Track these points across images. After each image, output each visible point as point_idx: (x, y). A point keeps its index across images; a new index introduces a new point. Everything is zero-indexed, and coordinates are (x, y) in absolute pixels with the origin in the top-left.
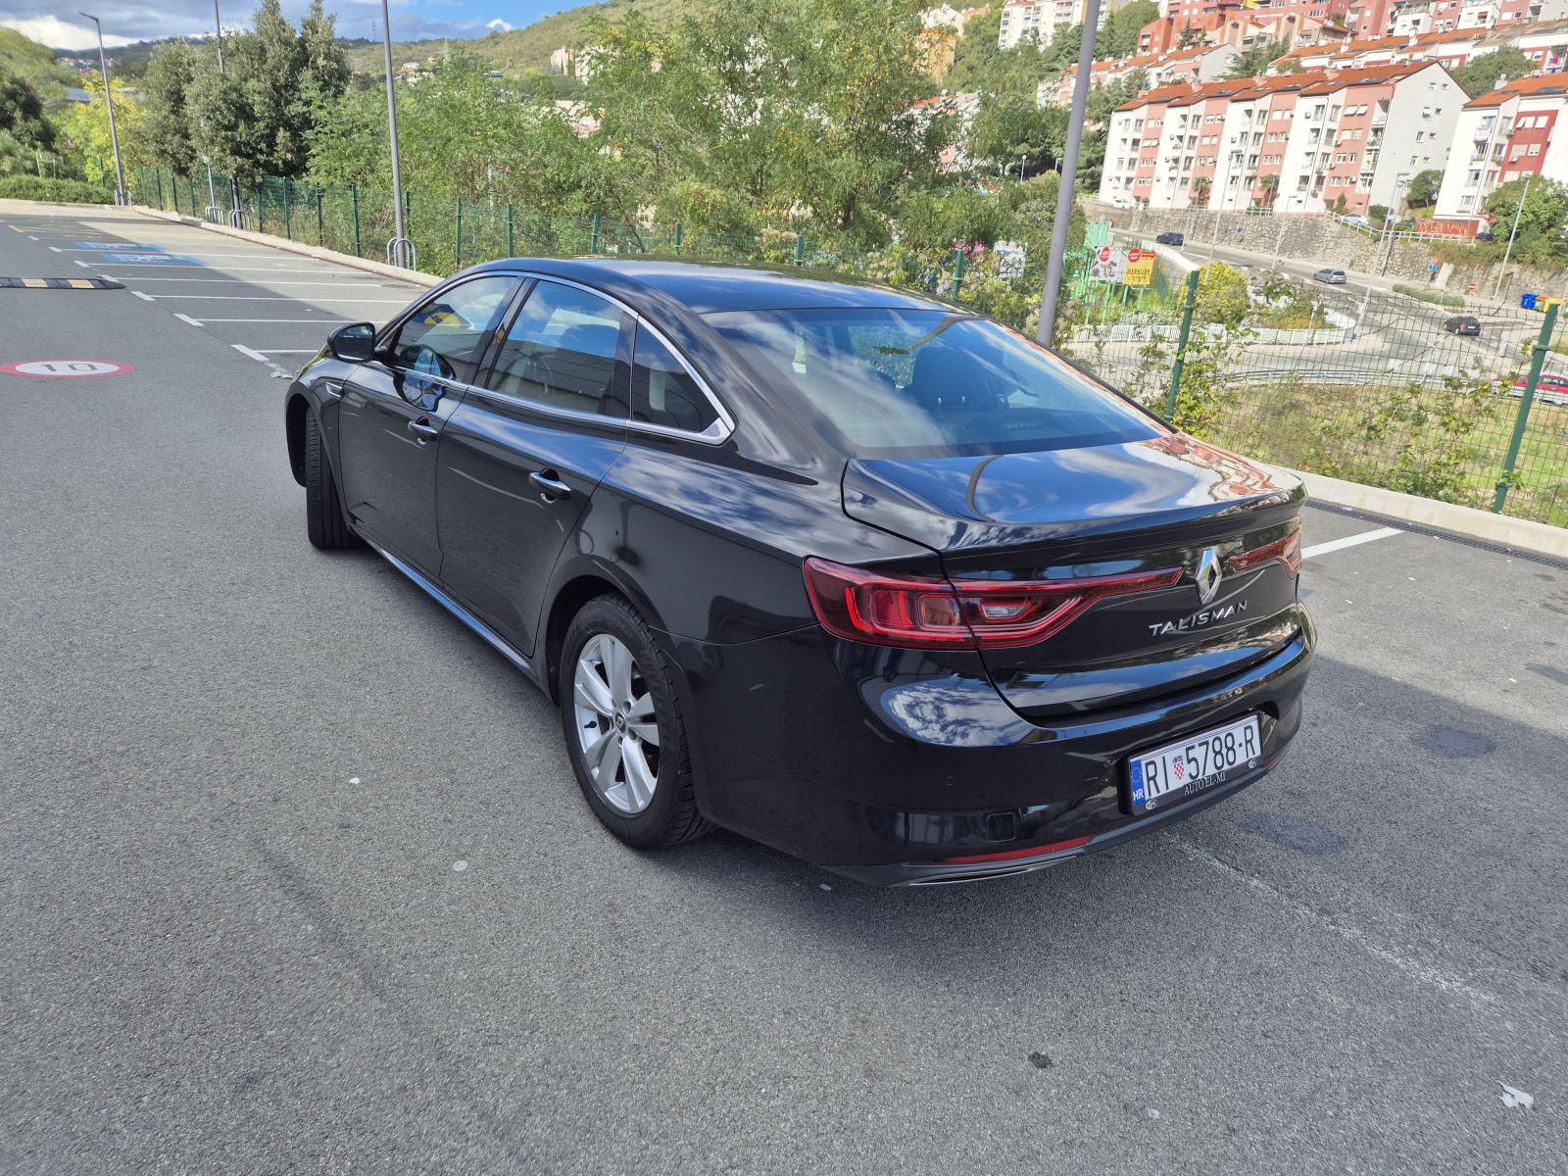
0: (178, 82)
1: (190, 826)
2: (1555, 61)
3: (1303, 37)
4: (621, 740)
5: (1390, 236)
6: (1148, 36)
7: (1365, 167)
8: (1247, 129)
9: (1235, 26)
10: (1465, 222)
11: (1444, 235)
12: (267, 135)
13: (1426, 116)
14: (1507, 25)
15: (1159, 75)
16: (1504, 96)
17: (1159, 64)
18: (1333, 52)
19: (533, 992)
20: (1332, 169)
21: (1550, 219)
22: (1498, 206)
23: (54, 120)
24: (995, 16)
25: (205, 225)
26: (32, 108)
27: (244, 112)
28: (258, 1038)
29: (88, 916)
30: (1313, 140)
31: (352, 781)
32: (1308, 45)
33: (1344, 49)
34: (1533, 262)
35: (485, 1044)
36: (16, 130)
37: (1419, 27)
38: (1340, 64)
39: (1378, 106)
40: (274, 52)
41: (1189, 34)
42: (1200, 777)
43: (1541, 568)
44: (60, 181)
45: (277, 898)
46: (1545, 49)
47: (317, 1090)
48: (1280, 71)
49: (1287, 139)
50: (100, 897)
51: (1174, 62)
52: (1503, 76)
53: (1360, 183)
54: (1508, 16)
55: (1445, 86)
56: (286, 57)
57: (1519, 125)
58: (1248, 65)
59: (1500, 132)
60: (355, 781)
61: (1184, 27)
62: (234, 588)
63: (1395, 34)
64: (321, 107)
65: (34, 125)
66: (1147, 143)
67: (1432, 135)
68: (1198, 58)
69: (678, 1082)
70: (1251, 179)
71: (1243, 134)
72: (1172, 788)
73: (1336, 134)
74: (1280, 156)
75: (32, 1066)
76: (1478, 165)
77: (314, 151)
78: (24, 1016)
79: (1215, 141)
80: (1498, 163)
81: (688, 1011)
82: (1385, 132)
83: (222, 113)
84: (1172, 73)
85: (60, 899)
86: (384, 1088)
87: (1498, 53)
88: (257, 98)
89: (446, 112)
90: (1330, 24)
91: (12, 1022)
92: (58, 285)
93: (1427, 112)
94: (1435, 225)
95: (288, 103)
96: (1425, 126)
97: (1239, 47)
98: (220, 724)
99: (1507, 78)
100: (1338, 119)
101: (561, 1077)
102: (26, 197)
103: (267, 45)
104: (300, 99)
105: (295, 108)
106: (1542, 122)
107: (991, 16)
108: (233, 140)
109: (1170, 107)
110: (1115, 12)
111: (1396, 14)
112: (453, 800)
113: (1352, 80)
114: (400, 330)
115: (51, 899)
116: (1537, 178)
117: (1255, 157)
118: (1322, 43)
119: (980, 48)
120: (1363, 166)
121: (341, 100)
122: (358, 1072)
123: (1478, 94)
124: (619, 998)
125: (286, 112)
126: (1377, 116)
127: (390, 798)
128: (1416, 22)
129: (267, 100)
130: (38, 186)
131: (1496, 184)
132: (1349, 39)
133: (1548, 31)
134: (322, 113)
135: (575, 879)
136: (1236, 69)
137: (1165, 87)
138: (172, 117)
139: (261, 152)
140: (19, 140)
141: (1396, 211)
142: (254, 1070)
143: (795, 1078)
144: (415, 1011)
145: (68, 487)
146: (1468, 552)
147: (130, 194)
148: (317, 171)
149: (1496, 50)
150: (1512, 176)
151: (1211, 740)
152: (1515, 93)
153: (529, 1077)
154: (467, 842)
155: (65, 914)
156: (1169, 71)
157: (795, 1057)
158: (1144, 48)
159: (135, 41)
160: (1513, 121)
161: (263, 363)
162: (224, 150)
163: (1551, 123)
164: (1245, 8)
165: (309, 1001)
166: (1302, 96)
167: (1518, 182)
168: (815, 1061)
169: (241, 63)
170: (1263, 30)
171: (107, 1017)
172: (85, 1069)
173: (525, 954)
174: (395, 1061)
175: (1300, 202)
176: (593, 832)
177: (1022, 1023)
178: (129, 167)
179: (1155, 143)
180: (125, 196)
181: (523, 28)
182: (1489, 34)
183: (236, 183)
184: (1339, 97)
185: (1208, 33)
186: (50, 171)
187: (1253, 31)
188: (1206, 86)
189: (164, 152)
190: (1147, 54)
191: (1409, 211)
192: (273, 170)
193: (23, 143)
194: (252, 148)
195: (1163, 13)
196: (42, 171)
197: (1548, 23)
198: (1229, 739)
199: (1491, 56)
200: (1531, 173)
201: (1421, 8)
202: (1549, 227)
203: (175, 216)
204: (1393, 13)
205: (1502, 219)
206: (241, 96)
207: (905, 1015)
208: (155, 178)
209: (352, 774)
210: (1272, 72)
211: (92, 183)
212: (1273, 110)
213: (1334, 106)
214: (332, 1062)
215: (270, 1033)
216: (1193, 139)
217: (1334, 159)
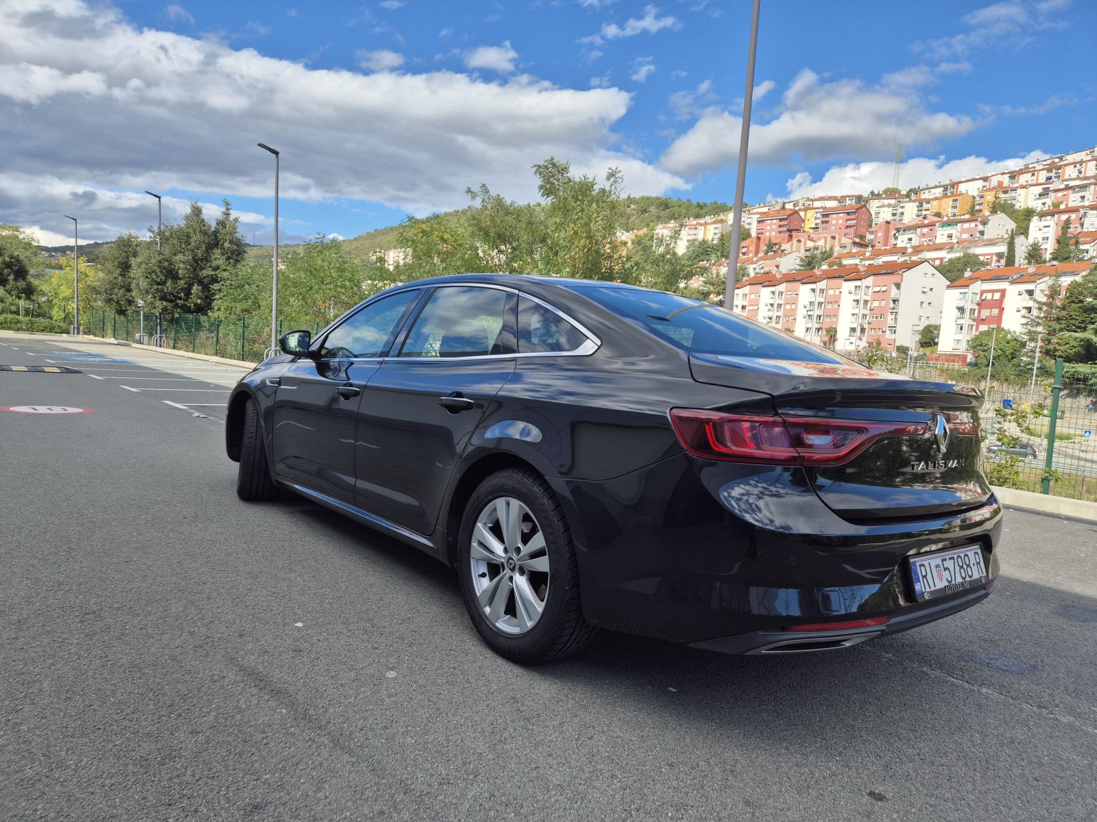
0: (127, 257)
1: (177, 650)
2: (998, 261)
3: (841, 248)
4: (511, 579)
5: (912, 366)
6: (746, 247)
7: (890, 322)
8: (813, 300)
9: (799, 241)
10: (958, 355)
11: (946, 363)
12: (186, 289)
13: (924, 292)
14: (965, 241)
15: (755, 269)
16: (972, 281)
17: (753, 263)
18: (861, 256)
19: (469, 751)
20: (869, 323)
21: (1012, 354)
22: (978, 345)
23: (35, 282)
24: (650, 235)
25: (134, 345)
26: (21, 273)
27: (172, 274)
28: (257, 780)
29: (106, 703)
30: (855, 306)
31: (297, 625)
32: (845, 252)
33: (868, 254)
34: (1006, 380)
35: (440, 784)
36: (8, 287)
37: (912, 242)
38: (867, 263)
39: (893, 286)
40: (196, 239)
41: (770, 246)
42: (953, 582)
43: (1089, 527)
44: (34, 319)
45: (254, 693)
46: (991, 255)
47: (312, 813)
48: (830, 267)
49: (839, 306)
50: (114, 692)
51: (763, 262)
52: (969, 269)
53: (888, 332)
54: (965, 236)
55: (934, 275)
56: (203, 241)
57: (983, 298)
58: (810, 262)
59: (972, 302)
60: (300, 625)
61: (767, 242)
62: (187, 520)
63: (898, 246)
64: (225, 270)
65: (21, 284)
66: (751, 308)
67: (930, 303)
68: (778, 259)
69: (600, 808)
70: (819, 329)
71: (811, 303)
72: (938, 587)
73: (869, 303)
74: (836, 316)
75: (72, 798)
76: (960, 322)
77: (217, 297)
78: (61, 765)
79: (793, 306)
80: (974, 320)
81: (593, 763)
82: (900, 301)
83: (156, 274)
84: (763, 268)
85: (82, 693)
86: (366, 812)
87: (963, 256)
88: (181, 265)
89: (311, 271)
90: (857, 240)
91: (52, 770)
92: (36, 370)
93: (924, 290)
94: (939, 357)
95: (202, 269)
96: (923, 298)
97: (803, 254)
98: (190, 593)
99: (971, 270)
100: (870, 294)
101: (507, 805)
102: (9, 329)
103: (192, 234)
104: (210, 267)
105: (207, 272)
106: (997, 296)
107: (647, 235)
108: (162, 291)
109: (763, 286)
110: (724, 233)
111: (897, 234)
112: (375, 636)
113: (875, 271)
114: (327, 337)
115: (74, 693)
116: (1000, 329)
117: (820, 316)
118: (854, 250)
119: (642, 253)
120: (888, 322)
121: (239, 266)
122: (343, 801)
123: (954, 280)
124: (537, 755)
125: (200, 274)
126: (894, 292)
127: (328, 634)
128: (910, 239)
129: (188, 267)
130: (18, 322)
131: (974, 332)
132: (870, 249)
133: (991, 245)
134: (225, 274)
135: (481, 683)
136: (802, 266)
137: (759, 275)
138: (120, 278)
139: (180, 298)
140: (9, 293)
141: (914, 349)
142: (258, 800)
143: (692, 806)
144: (379, 763)
145: (56, 467)
146: (1037, 518)
147: (81, 328)
148: (219, 309)
149: (962, 255)
150: (983, 328)
151: (955, 556)
152: (977, 279)
153: (481, 805)
154: (392, 660)
155: (87, 702)
156: (761, 266)
157: (687, 793)
158: (744, 254)
159: (92, 242)
160: (979, 295)
161: (185, 410)
162: (155, 297)
163: (1003, 296)
164: (804, 231)
165: (293, 757)
166: (845, 280)
167: (988, 331)
168: (703, 796)
169: (173, 244)
170: (816, 244)
171: (130, 767)
172: (117, 800)
173: (455, 728)
174: (371, 794)
175: (852, 343)
176: (486, 655)
177: (853, 772)
178: (83, 311)
179: (756, 307)
180: (78, 329)
181: (353, 238)
182: (956, 246)
183: (160, 319)
184: (869, 281)
185: (783, 245)
186: (27, 312)
187: (810, 244)
188: (785, 275)
189: (110, 300)
190: (746, 257)
191: (921, 349)
192: (186, 309)
193: (12, 296)
194: (175, 296)
195: (754, 234)
196: (22, 312)
197: (990, 240)
198: (966, 558)
199: (959, 258)
200: (995, 326)
201: (912, 231)
202: (1012, 358)
203: (113, 340)
204: (895, 235)
205: (982, 353)
206: (171, 264)
207: (762, 767)
208: (101, 318)
209: (296, 621)
210: (825, 267)
211: (56, 321)
212: (828, 288)
213: (866, 287)
214: (320, 795)
215: (265, 777)
216: (779, 306)
217: (870, 318)
